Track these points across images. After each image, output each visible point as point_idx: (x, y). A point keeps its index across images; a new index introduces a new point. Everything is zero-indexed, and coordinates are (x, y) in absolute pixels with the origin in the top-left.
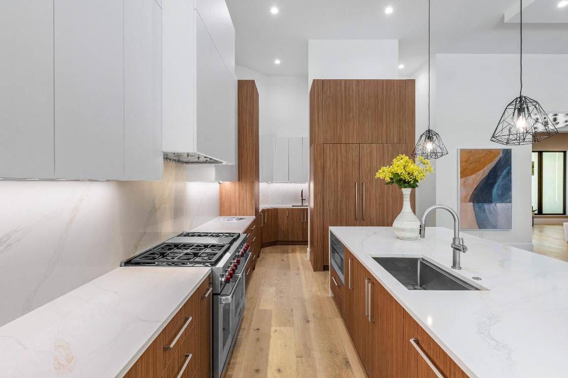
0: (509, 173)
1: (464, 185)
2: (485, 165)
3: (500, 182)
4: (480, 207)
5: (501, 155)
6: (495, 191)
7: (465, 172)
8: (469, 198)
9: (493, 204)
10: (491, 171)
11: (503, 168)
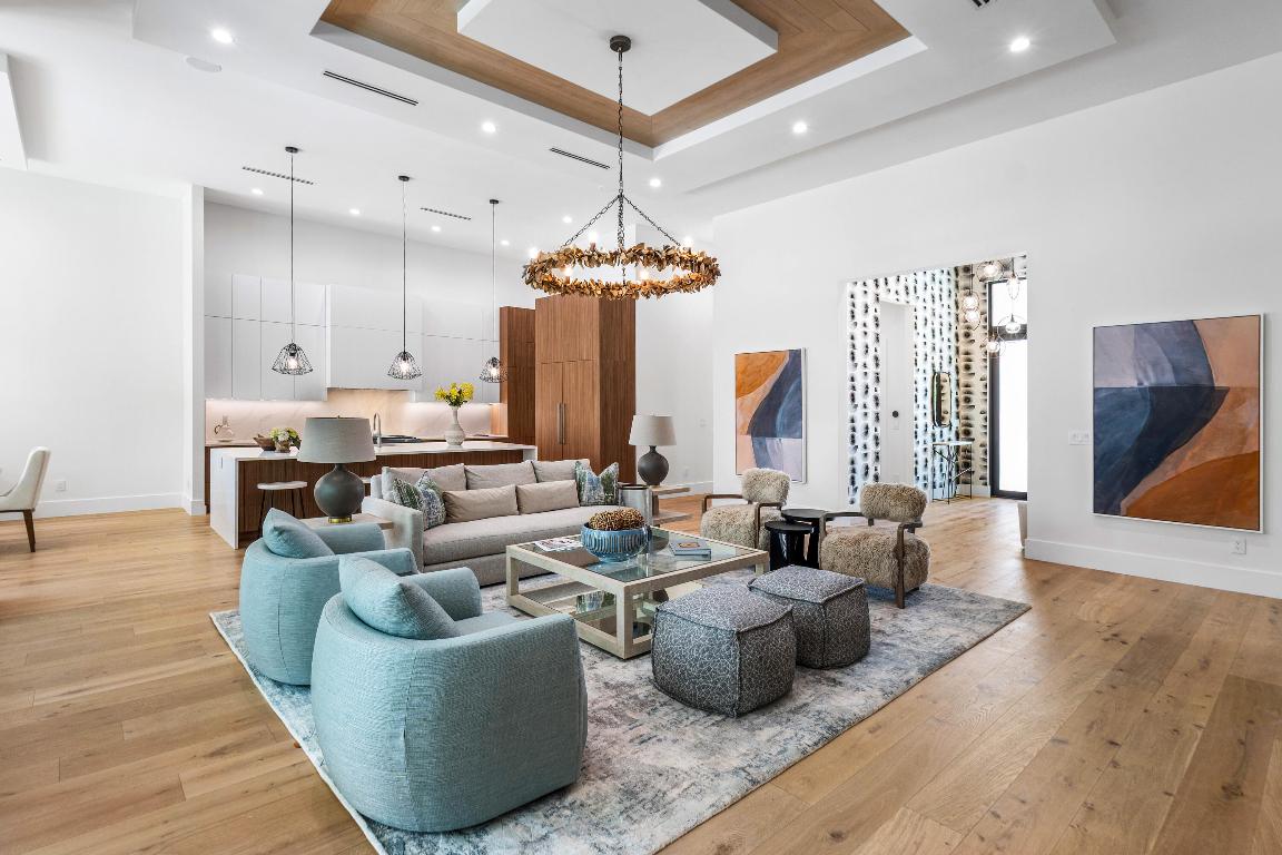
0: (799, 388)
1: (739, 408)
2: (767, 376)
3: (785, 405)
4: (760, 443)
5: (787, 360)
6: (779, 417)
7: (741, 390)
8: (746, 430)
9: (777, 439)
10: (774, 386)
11: (790, 381)
